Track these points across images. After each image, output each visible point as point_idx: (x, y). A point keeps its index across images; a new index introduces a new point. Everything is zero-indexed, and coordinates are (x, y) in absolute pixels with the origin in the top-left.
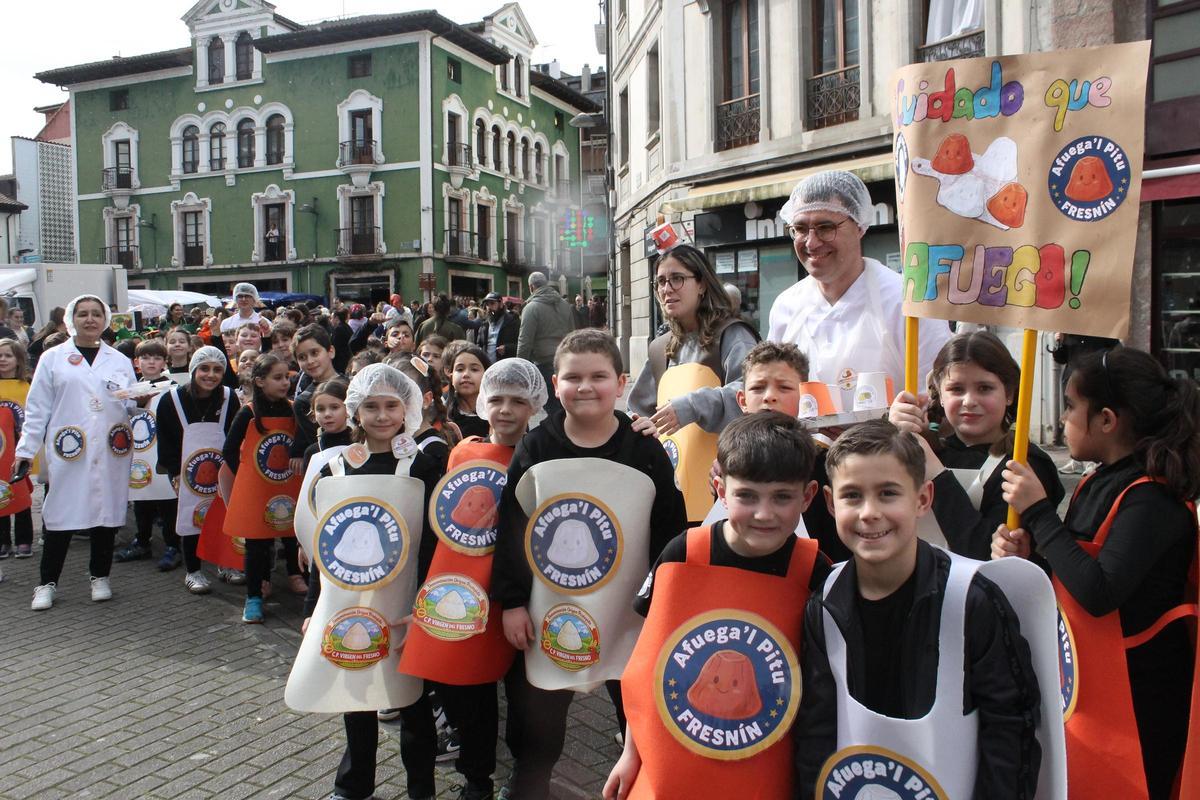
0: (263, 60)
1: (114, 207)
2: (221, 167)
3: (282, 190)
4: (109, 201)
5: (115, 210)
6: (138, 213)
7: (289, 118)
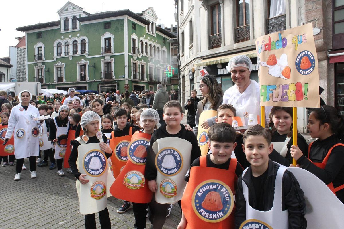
0: (80, 24)
1: (38, 66)
2: (68, 54)
3: (85, 61)
4: (36, 64)
5: (38, 67)
6: (44, 68)
7: (87, 40)
